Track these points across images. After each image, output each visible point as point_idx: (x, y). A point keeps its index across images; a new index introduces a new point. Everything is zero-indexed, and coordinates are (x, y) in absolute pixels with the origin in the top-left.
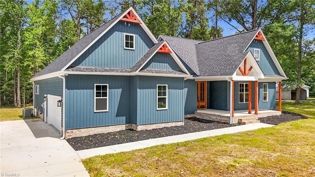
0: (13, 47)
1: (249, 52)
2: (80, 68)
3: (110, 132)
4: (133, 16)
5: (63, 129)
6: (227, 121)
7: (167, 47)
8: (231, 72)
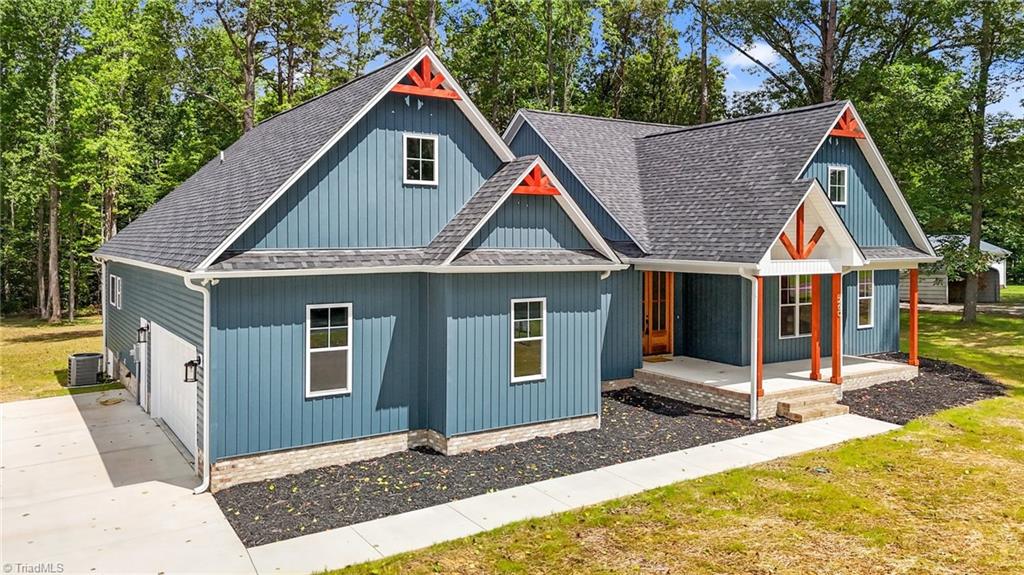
0: (33, 126)
1: (815, 184)
2: (258, 257)
3: (358, 460)
4: (432, 76)
5: (205, 456)
6: (742, 408)
7: (545, 175)
8: (754, 249)
